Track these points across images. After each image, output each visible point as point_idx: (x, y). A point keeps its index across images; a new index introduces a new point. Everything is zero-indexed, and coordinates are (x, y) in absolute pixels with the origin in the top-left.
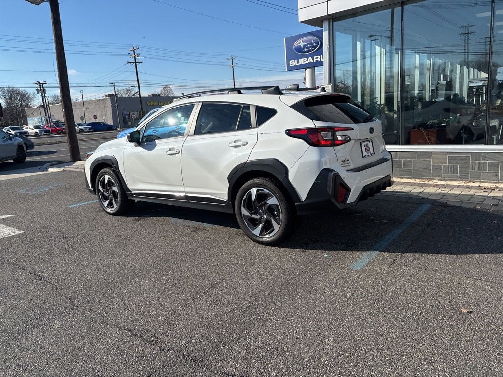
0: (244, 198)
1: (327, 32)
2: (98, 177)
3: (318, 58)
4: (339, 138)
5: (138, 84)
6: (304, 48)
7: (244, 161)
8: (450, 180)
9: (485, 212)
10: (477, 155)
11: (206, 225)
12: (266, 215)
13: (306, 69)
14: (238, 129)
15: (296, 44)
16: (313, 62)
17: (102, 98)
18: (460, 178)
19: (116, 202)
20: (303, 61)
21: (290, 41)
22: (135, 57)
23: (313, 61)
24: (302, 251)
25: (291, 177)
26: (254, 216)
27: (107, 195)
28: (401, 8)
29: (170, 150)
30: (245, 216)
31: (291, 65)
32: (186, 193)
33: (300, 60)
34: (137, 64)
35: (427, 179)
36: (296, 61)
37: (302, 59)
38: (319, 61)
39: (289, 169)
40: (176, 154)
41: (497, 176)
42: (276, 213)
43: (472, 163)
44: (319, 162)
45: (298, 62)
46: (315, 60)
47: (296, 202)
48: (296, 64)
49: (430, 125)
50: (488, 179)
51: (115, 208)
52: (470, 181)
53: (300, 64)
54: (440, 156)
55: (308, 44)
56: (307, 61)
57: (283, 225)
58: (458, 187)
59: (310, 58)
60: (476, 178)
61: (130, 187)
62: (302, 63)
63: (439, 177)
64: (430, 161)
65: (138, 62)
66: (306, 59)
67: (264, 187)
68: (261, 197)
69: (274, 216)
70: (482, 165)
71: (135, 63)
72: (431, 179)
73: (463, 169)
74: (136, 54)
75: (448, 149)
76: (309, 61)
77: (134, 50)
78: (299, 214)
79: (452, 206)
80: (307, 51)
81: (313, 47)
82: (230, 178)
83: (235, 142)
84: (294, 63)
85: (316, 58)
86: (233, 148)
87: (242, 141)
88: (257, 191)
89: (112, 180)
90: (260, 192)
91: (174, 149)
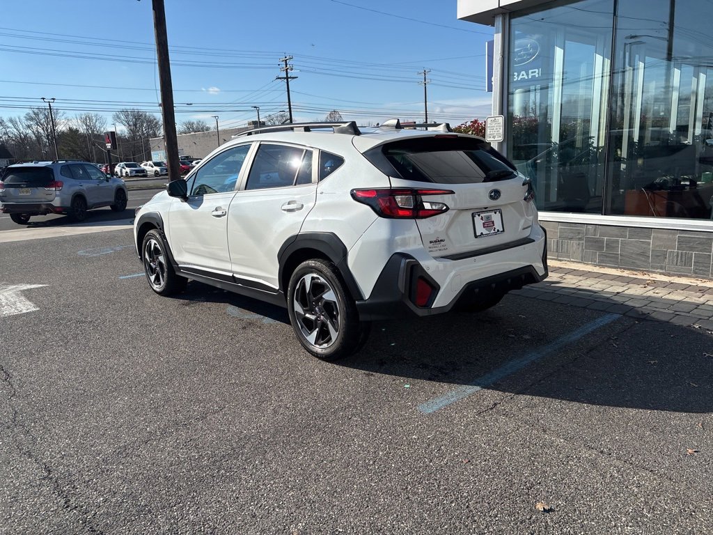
0: (297, 287)
1: (500, 35)
2: (144, 241)
3: (535, 72)
4: (427, 206)
5: (290, 108)
7: (295, 232)
8: (679, 276)
12: (323, 315)
13: (515, 88)
16: (526, 78)
17: (243, 126)
18: (696, 273)
22: (287, 70)
25: (351, 263)
26: (307, 315)
27: (154, 267)
29: (216, 210)
30: (299, 314)
32: (234, 272)
34: (289, 80)
35: (643, 271)
38: (537, 76)
39: (348, 250)
40: (222, 216)
42: (335, 313)
44: (390, 242)
46: (530, 75)
47: (358, 300)
49: (659, 184)
51: (162, 285)
54: (665, 236)
55: (520, 51)
56: (518, 76)
57: (342, 332)
58: (686, 287)
59: (523, 72)
61: (176, 258)
63: (661, 269)
64: (650, 243)
65: (290, 78)
67: (320, 273)
68: (318, 288)
69: (331, 318)
71: (287, 78)
73: (701, 260)
74: (288, 66)
75: (679, 226)
76: (521, 77)
77: (286, 60)
78: (362, 317)
79: (658, 321)
82: (280, 257)
83: (289, 204)
85: (532, 73)
86: (286, 212)
87: (297, 203)
88: (312, 278)
89: (159, 247)
90: (314, 280)
91: (220, 208)
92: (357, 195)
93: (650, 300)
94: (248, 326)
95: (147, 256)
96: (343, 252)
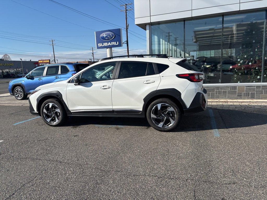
0: (153, 108)
3: (113, 43)
6: (106, 38)
7: (154, 90)
10: (218, 88)
12: (166, 117)
13: (107, 48)
14: (148, 75)
15: (101, 35)
16: (111, 45)
18: (211, 98)
19: (58, 118)
20: (105, 44)
21: (98, 33)
23: (111, 44)
25: (183, 97)
26: (159, 118)
27: (50, 115)
28: (183, 22)
29: (103, 86)
30: (153, 118)
31: (99, 46)
33: (104, 43)
36: (102, 44)
37: (105, 43)
38: (114, 44)
39: (181, 93)
40: (108, 88)
41: (226, 96)
42: (171, 115)
43: (216, 91)
45: (103, 45)
46: (112, 44)
47: (184, 109)
48: (102, 46)
50: (222, 98)
51: (56, 122)
52: (215, 99)
53: (104, 45)
55: (108, 36)
56: (108, 44)
57: (177, 120)
59: (109, 43)
60: (218, 98)
61: (70, 108)
62: (105, 45)
66: (107, 43)
67: (166, 102)
68: (164, 108)
69: (171, 117)
70: (220, 92)
73: (212, 94)
75: (206, 86)
76: (109, 44)
80: (108, 39)
81: (111, 37)
82: (145, 100)
83: (147, 81)
84: (101, 45)
85: (112, 43)
87: (151, 81)
88: (162, 105)
89: (56, 106)
90: (163, 105)
91: (106, 86)
92: (179, 76)
94: (118, 129)
96: (179, 94)
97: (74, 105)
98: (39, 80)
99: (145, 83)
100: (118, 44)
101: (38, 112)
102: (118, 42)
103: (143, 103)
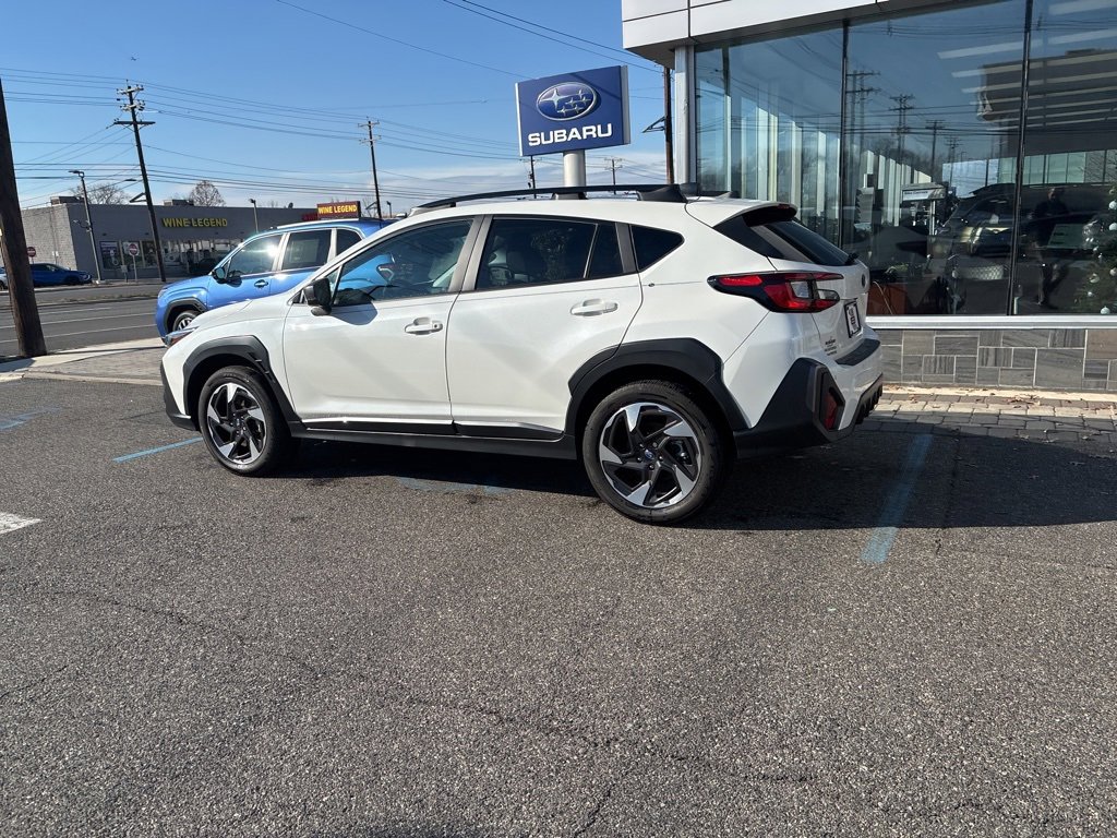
0: (608, 425)
1: (684, 74)
2: (205, 388)
3: (591, 130)
5: (144, 175)
6: (560, 107)
7: (614, 342)
8: (939, 387)
9: (1042, 444)
10: (992, 335)
11: (488, 490)
12: (661, 461)
13: (565, 153)
14: (590, 277)
15: (542, 98)
16: (580, 138)
17: (45, 206)
18: (958, 381)
19: (256, 444)
20: (558, 136)
21: (529, 90)
22: (133, 109)
23: (582, 135)
24: (745, 534)
25: (728, 378)
26: (630, 464)
27: (231, 429)
29: (416, 323)
30: (609, 465)
31: (531, 144)
32: (453, 418)
33: (551, 133)
34: (139, 126)
35: (894, 384)
36: (543, 134)
37: (556, 132)
38: (595, 136)
39: (723, 360)
40: (433, 331)
41: (1031, 375)
42: (683, 455)
43: (982, 350)
44: (790, 345)
45: (547, 138)
46: (585, 134)
47: (737, 431)
48: (544, 142)
49: (890, 275)
50: (1013, 383)
51: (253, 458)
52: (977, 388)
53: (551, 141)
54: (919, 338)
55: (568, 99)
56: (567, 135)
57: (704, 479)
58: (958, 399)
59: (574, 130)
60: (990, 380)
61: (299, 409)
62: (557, 140)
63: (916, 380)
64: (899, 349)
65: (141, 123)
66: (564, 131)
67: (662, 400)
68: (649, 422)
69: (680, 462)
70: (1001, 357)
71: (135, 123)
72: (900, 385)
73: (963, 364)
74: (136, 103)
76: (571, 136)
77: (130, 93)
78: (740, 454)
80: (568, 115)
81: (580, 105)
82: (574, 384)
83: (585, 304)
84: (538, 139)
85: (587, 131)
86: (581, 317)
87: (603, 302)
88: (642, 409)
89: (250, 395)
90: (648, 412)
91: (425, 320)
92: (722, 284)
93: (944, 416)
94: (474, 500)
95: (212, 413)
96: (716, 363)
97: (314, 395)
98: (260, 286)
99: (576, 314)
100: (610, 133)
101: (189, 417)
102: (609, 126)
103: (566, 397)
